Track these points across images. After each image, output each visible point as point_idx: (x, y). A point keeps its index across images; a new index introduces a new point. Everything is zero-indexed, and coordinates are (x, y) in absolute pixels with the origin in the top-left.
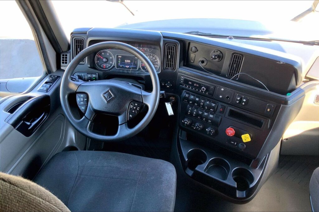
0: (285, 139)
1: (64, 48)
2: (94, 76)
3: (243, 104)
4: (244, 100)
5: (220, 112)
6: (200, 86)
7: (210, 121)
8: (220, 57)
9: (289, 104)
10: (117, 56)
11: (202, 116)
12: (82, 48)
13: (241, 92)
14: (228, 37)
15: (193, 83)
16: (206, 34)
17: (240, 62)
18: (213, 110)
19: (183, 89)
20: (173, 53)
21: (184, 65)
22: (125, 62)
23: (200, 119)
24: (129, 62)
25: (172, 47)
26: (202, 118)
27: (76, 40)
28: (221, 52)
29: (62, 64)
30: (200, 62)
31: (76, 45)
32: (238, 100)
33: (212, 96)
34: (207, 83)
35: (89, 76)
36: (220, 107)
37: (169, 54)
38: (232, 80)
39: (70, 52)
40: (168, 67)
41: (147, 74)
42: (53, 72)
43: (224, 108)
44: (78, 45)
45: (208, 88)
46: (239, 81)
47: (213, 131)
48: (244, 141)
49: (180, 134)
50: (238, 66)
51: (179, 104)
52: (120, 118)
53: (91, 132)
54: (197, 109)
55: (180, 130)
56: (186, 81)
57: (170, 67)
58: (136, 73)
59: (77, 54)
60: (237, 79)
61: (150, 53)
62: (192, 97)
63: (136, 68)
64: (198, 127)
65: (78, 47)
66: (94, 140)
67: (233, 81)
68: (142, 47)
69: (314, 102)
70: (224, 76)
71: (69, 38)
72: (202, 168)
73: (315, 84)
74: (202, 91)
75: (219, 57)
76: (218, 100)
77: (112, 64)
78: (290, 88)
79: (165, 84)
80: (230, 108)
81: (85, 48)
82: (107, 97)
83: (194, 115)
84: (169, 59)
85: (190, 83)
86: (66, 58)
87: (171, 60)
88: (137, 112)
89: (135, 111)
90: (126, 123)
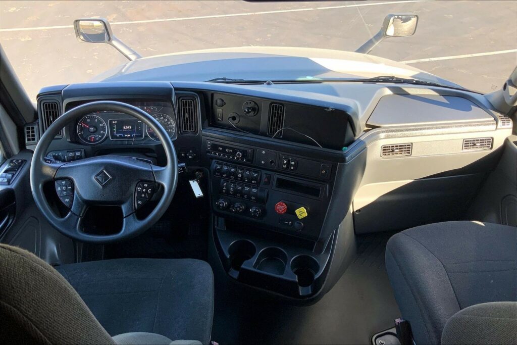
0: (357, 211)
1: (29, 118)
2: (78, 154)
3: (292, 168)
4: (293, 163)
5: (266, 183)
6: (234, 151)
7: (254, 198)
8: (256, 109)
9: (347, 161)
10: (111, 122)
11: (242, 193)
12: (56, 114)
13: (286, 154)
14: (266, 82)
15: (224, 148)
16: (236, 80)
17: (281, 114)
18: (255, 182)
19: (212, 158)
20: (192, 110)
21: (209, 126)
22: (123, 129)
23: (241, 197)
24: (129, 129)
25: (189, 101)
26: (242, 196)
27: (46, 105)
28: (255, 103)
29: (27, 142)
30: (231, 119)
31: (47, 112)
32: (284, 164)
33: (252, 163)
34: (243, 146)
35: (71, 154)
36: (264, 177)
37: (187, 112)
38: (275, 138)
39: (38, 123)
40: (188, 130)
41: (158, 143)
42: (13, 155)
43: (269, 178)
44: (50, 112)
45: (244, 153)
46: (283, 139)
47: (259, 211)
48: (300, 217)
49: (216, 223)
50: (279, 119)
51: (209, 180)
52: (124, 208)
53: (82, 233)
54: (234, 183)
55: (216, 217)
56: (215, 147)
57: (190, 129)
58: (142, 144)
59: (49, 126)
60: (281, 137)
61: (159, 113)
62: (226, 168)
63: (141, 136)
64: (238, 209)
65: (50, 115)
66: (88, 244)
67: (276, 140)
68: (147, 105)
69: (381, 156)
70: (264, 134)
71: (34, 102)
72: (249, 265)
73: (378, 133)
74: (238, 158)
75: (254, 109)
76: (260, 168)
77: (104, 134)
78: (347, 140)
79: (185, 154)
80: (276, 176)
81: (61, 115)
82: (102, 180)
83: (231, 193)
84: (187, 118)
85: (220, 149)
86: (33, 132)
87: (190, 120)
88: (148, 195)
89: (145, 195)
90: (134, 214)
